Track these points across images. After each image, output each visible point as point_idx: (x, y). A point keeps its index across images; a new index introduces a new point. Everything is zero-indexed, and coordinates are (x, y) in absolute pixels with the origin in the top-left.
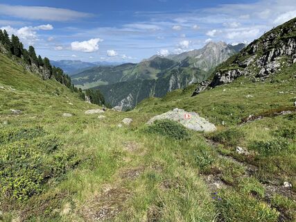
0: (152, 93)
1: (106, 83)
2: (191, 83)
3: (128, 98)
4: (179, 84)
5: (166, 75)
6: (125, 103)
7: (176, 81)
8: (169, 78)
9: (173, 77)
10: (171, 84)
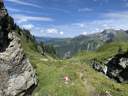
0: (79, 50)
1: (59, 46)
2: (98, 46)
3: (68, 53)
4: (92, 47)
5: (86, 43)
6: (67, 55)
7: (91, 45)
8: (87, 44)
9: (89, 44)
10: (88, 47)
